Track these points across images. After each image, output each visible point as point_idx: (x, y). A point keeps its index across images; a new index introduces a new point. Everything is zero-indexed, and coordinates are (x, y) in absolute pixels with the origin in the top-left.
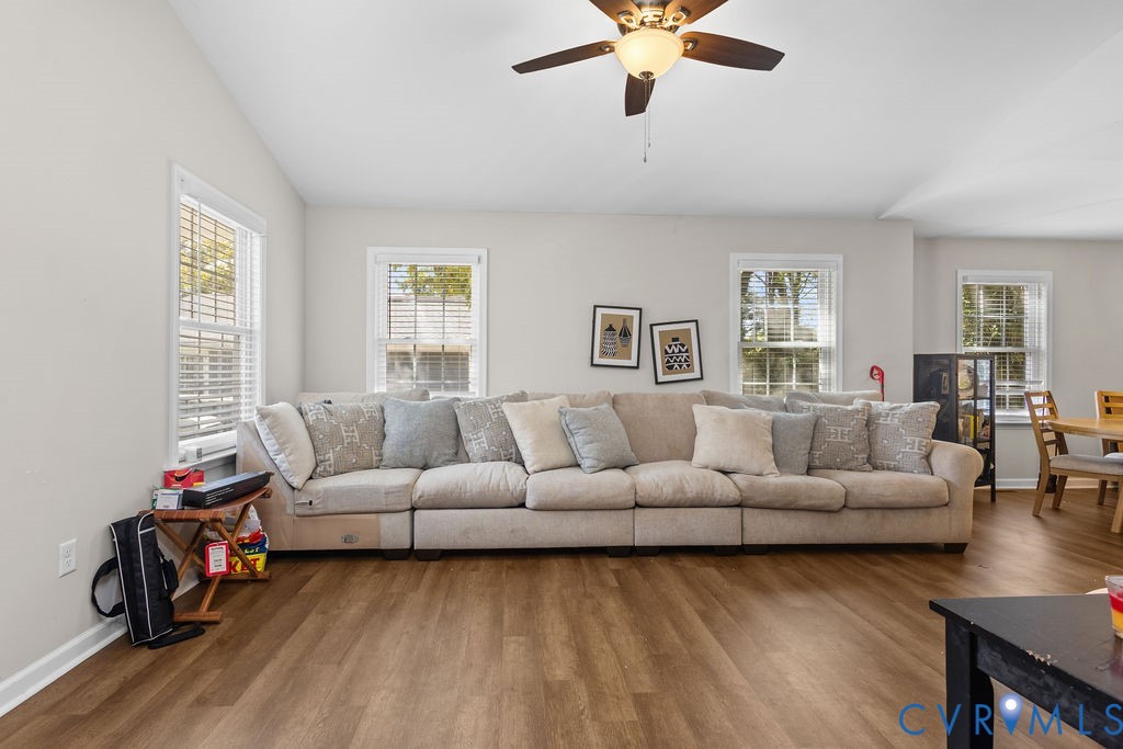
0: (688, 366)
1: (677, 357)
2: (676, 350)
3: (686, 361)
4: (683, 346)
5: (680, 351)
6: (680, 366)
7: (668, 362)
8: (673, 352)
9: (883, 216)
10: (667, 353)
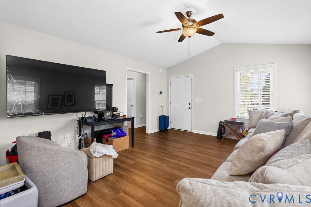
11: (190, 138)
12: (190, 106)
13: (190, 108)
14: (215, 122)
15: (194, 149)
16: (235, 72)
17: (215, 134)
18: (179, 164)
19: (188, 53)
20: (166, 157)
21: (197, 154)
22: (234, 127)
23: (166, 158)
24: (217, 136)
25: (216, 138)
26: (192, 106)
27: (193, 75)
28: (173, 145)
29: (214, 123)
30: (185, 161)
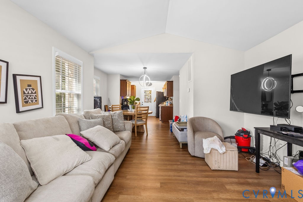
0: (36, 101)
1: (31, 96)
2: (30, 92)
3: (35, 98)
4: (33, 90)
5: (32, 93)
6: (32, 101)
7: (25, 99)
8: (28, 93)
9: (90, 53)
10: (24, 93)
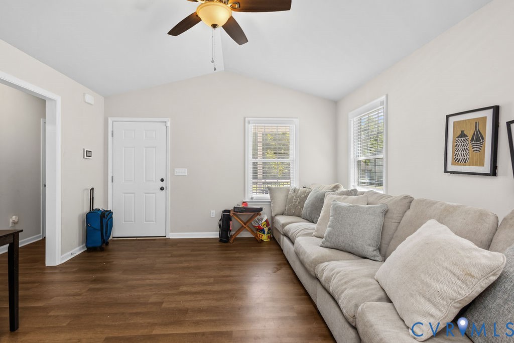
11: (175, 253)
12: (163, 184)
13: (162, 189)
14: (214, 211)
15: (202, 277)
16: (246, 124)
17: (215, 234)
18: (203, 334)
19: (213, 62)
20: (156, 324)
21: (217, 288)
22: (245, 217)
23: (157, 331)
24: (219, 237)
25: (218, 241)
26: (168, 184)
27: (170, 119)
28: (148, 282)
29: (212, 214)
30: (207, 318)
